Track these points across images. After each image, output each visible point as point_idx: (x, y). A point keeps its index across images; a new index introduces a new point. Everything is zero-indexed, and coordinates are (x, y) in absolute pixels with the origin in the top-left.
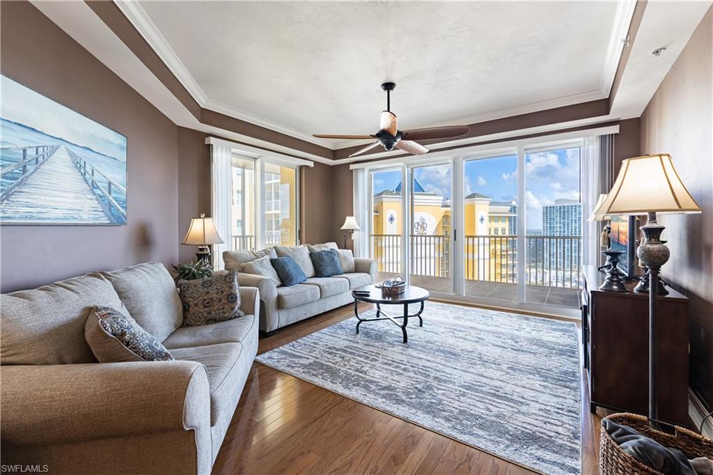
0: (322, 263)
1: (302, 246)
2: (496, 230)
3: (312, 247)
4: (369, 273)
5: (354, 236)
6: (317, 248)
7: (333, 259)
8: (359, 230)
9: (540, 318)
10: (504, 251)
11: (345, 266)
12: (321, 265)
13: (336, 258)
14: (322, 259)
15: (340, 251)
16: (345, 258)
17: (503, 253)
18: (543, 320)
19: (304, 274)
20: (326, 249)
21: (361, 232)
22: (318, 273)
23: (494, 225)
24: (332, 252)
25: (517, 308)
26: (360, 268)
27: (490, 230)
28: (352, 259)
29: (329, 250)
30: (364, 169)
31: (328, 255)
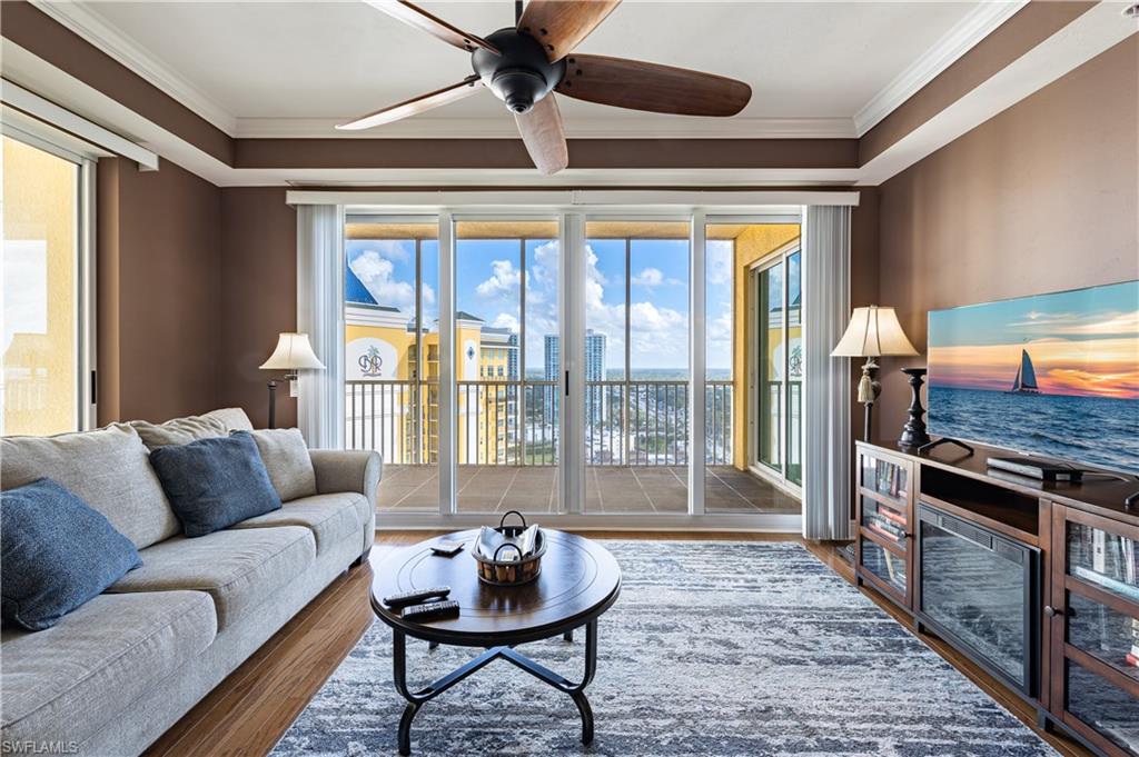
0: (204, 485)
1: (112, 429)
2: (490, 370)
3: (159, 429)
4: (362, 492)
5: (298, 388)
6: (178, 433)
7: (246, 465)
8: (316, 371)
9: (745, 543)
10: (501, 401)
11: (286, 481)
12: (203, 493)
13: (256, 460)
14: (204, 471)
15: (263, 434)
16: (284, 456)
17: (499, 404)
18: (752, 547)
19: (126, 542)
20: (213, 435)
21: (322, 378)
22: (188, 521)
23: (488, 362)
24: (236, 441)
25: (688, 526)
26: (333, 478)
27: (482, 369)
28: (303, 456)
29: (226, 436)
30: (332, 207)
31: (226, 454)
